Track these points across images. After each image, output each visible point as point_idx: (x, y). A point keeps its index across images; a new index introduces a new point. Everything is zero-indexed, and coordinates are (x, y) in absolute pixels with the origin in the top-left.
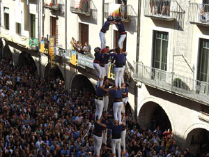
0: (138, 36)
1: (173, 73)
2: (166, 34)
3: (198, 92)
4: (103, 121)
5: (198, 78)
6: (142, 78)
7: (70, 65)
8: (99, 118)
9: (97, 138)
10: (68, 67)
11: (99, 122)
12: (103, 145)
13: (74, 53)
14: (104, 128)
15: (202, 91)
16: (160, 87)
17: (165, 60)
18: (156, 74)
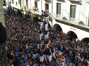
0: (52, 4)
1: (63, 15)
2: (60, 4)
3: (70, 21)
4: (42, 30)
5: (70, 17)
6: (53, 17)
7: (32, 14)
8: (41, 29)
9: (40, 34)
10: (32, 15)
11: (41, 30)
12: (42, 37)
13: (33, 11)
14: (42, 32)
15: (71, 20)
16: (59, 20)
17: (60, 11)
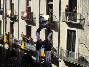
18: (69, 54)
